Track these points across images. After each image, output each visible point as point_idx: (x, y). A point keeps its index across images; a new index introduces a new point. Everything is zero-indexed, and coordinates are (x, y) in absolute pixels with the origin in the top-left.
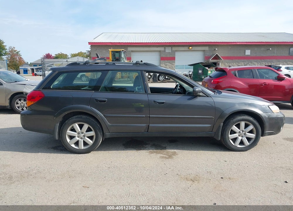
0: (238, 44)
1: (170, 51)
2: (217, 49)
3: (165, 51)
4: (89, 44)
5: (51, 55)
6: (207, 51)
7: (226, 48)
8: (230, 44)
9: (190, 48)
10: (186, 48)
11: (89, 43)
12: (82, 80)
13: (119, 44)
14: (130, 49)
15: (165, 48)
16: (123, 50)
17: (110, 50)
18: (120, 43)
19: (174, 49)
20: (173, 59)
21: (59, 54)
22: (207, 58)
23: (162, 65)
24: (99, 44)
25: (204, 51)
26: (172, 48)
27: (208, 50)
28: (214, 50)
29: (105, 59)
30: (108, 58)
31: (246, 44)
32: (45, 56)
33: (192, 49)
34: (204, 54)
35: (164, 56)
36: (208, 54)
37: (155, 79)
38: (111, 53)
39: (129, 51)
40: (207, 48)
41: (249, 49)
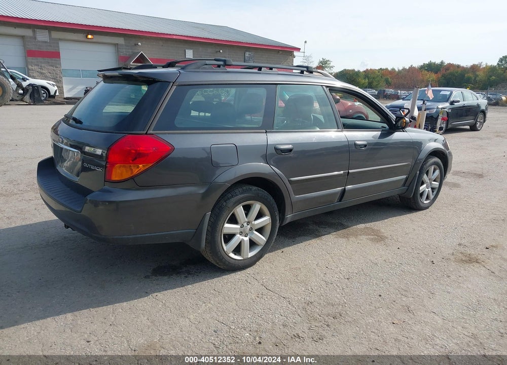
0: (174, 37)
1: (47, 39)
2: (140, 44)
3: (35, 38)
6: (122, 45)
7: (155, 43)
8: (162, 36)
9: (90, 36)
10: (80, 37)
15: (34, 32)
19: (56, 35)
20: (57, 55)
22: (124, 59)
23: (32, 66)
25: (116, 45)
26: (50, 33)
27: (124, 43)
28: (135, 45)
31: (186, 39)
33: (94, 40)
34: (118, 51)
35: (34, 48)
36: (125, 52)
37: (36, 96)
40: (121, 41)
41: (191, 49)
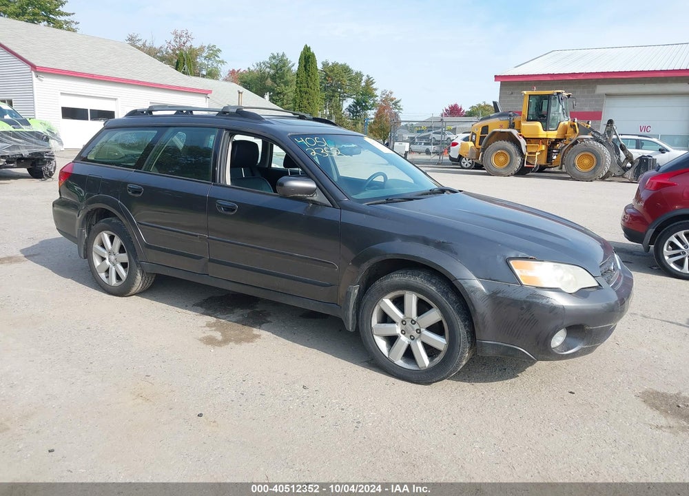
4: (495, 80)
5: (461, 109)
11: (495, 76)
12: (461, 165)
13: (571, 78)
14: (602, 89)
16: (560, 91)
17: (525, 92)
18: (574, 74)
21: (479, 105)
24: (521, 80)
29: (510, 116)
30: (520, 113)
32: (446, 110)
38: (526, 100)
39: (599, 96)
